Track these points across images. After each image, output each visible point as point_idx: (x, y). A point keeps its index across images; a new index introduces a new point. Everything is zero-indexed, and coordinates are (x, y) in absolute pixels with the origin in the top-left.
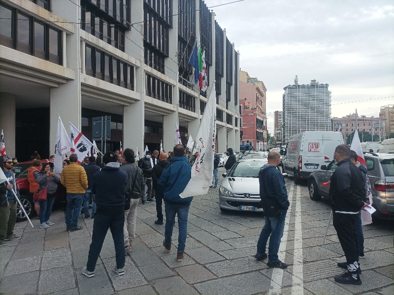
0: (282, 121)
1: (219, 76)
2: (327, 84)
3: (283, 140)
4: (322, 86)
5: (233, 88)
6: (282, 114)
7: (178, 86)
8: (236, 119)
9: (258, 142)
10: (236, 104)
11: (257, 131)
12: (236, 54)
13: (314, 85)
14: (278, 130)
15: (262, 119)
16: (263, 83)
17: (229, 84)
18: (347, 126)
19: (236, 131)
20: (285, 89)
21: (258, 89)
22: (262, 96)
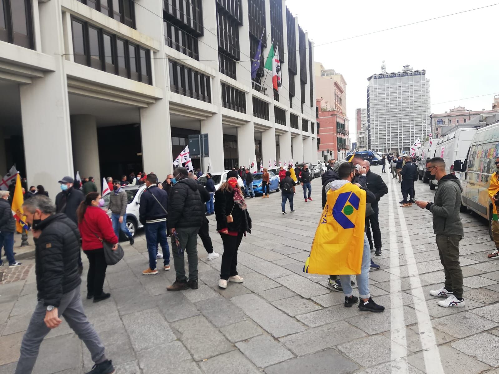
0: (366, 122)
1: (292, 73)
2: (423, 70)
3: (367, 146)
4: (418, 73)
5: (307, 87)
6: (366, 112)
7: (251, 93)
8: (312, 124)
9: (339, 151)
10: (312, 106)
11: (337, 138)
12: (310, 44)
13: (406, 73)
14: (361, 133)
15: (342, 122)
16: (341, 76)
17: (303, 83)
18: (450, 123)
19: (313, 138)
20: (369, 79)
21: (336, 84)
22: (342, 92)
